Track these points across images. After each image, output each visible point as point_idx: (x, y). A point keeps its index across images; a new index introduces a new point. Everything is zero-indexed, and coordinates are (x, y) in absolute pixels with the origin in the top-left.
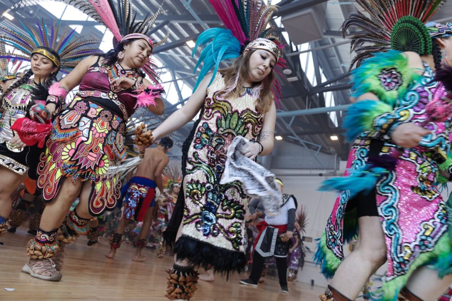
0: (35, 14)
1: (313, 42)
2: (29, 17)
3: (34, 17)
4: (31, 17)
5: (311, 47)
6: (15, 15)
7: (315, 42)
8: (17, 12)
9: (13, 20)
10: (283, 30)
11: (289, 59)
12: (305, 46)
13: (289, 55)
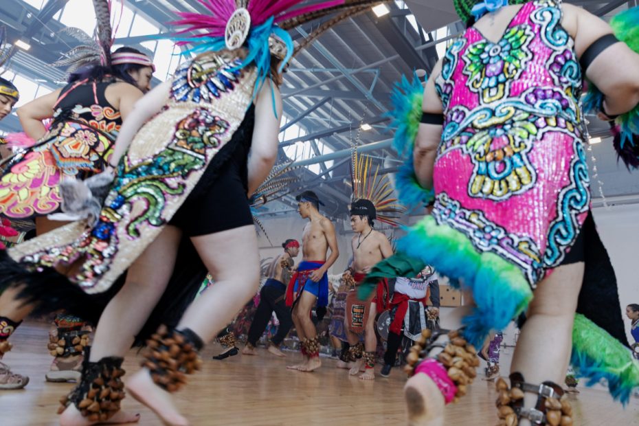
0: (58, 37)
1: (453, 24)
2: (49, 42)
3: (56, 42)
4: (52, 43)
5: (451, 32)
6: (32, 43)
7: (456, 24)
8: (33, 38)
9: (30, 49)
10: (408, 12)
11: (421, 54)
12: (442, 33)
13: (419, 48)
